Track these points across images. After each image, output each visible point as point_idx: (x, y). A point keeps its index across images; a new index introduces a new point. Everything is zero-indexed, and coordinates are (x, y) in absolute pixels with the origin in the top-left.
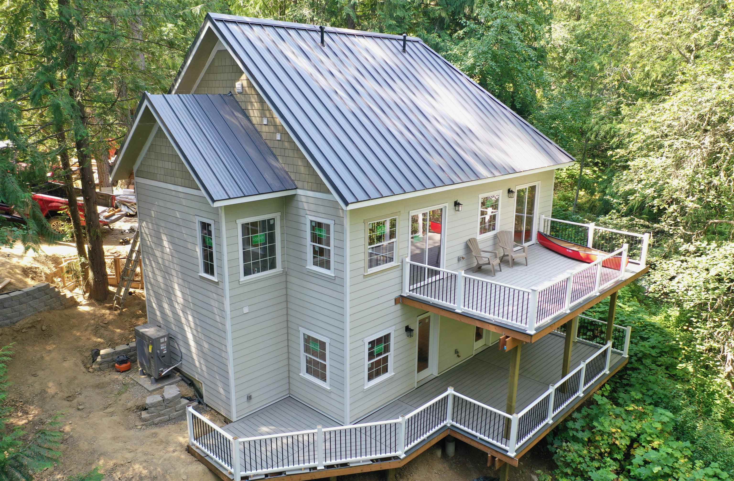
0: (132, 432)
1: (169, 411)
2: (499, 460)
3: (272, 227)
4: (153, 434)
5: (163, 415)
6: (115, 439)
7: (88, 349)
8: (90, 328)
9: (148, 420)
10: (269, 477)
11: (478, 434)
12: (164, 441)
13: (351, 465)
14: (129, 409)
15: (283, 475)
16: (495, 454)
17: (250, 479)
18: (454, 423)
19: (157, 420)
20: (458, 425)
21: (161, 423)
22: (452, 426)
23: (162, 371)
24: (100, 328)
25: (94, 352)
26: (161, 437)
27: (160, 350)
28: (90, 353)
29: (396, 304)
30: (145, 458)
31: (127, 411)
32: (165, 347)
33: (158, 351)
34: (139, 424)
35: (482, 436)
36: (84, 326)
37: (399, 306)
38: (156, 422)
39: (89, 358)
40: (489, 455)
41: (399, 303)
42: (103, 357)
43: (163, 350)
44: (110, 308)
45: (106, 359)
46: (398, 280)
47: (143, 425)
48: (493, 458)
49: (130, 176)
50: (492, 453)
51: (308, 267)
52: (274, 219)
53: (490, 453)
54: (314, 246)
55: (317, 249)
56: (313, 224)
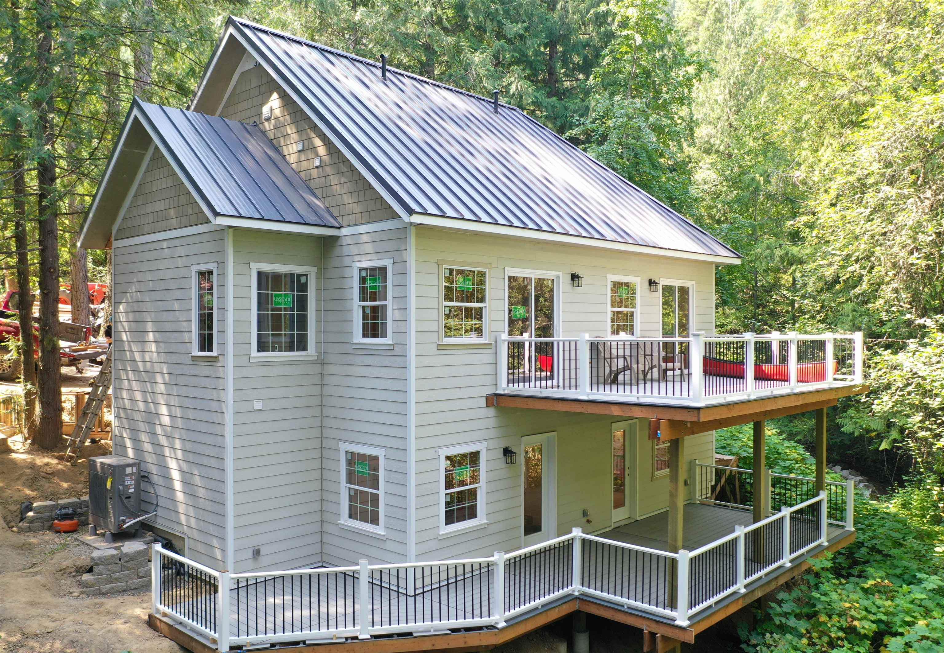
0: (63, 600)
1: (127, 576)
2: (663, 636)
3: (303, 287)
4: (96, 604)
5: (117, 580)
6: (33, 604)
7: (16, 501)
8: (24, 478)
9: (92, 586)
10: (277, 647)
11: (624, 600)
12: (112, 611)
13: (415, 635)
14: (63, 571)
15: (301, 645)
16: (654, 628)
17: (244, 649)
18: (586, 589)
19: (106, 587)
20: (592, 591)
21: (111, 594)
22: (584, 594)
23: (124, 522)
24: (40, 478)
25: (24, 506)
26: (108, 607)
27: (123, 485)
28: (19, 506)
29: (488, 405)
30: (77, 627)
31: (59, 574)
32: (133, 482)
33: (121, 487)
34: (76, 591)
35: (632, 602)
36: (16, 474)
37: (491, 412)
38: (104, 591)
39: (15, 514)
40: (646, 632)
41: (493, 405)
42: (38, 511)
43: (128, 487)
44: (61, 458)
45: (41, 515)
46: (489, 369)
47: (82, 593)
48: (653, 635)
49: (108, 244)
50: (649, 627)
51: (355, 341)
52: (306, 276)
53: (646, 628)
54: (364, 308)
55: (368, 311)
56: (364, 274)
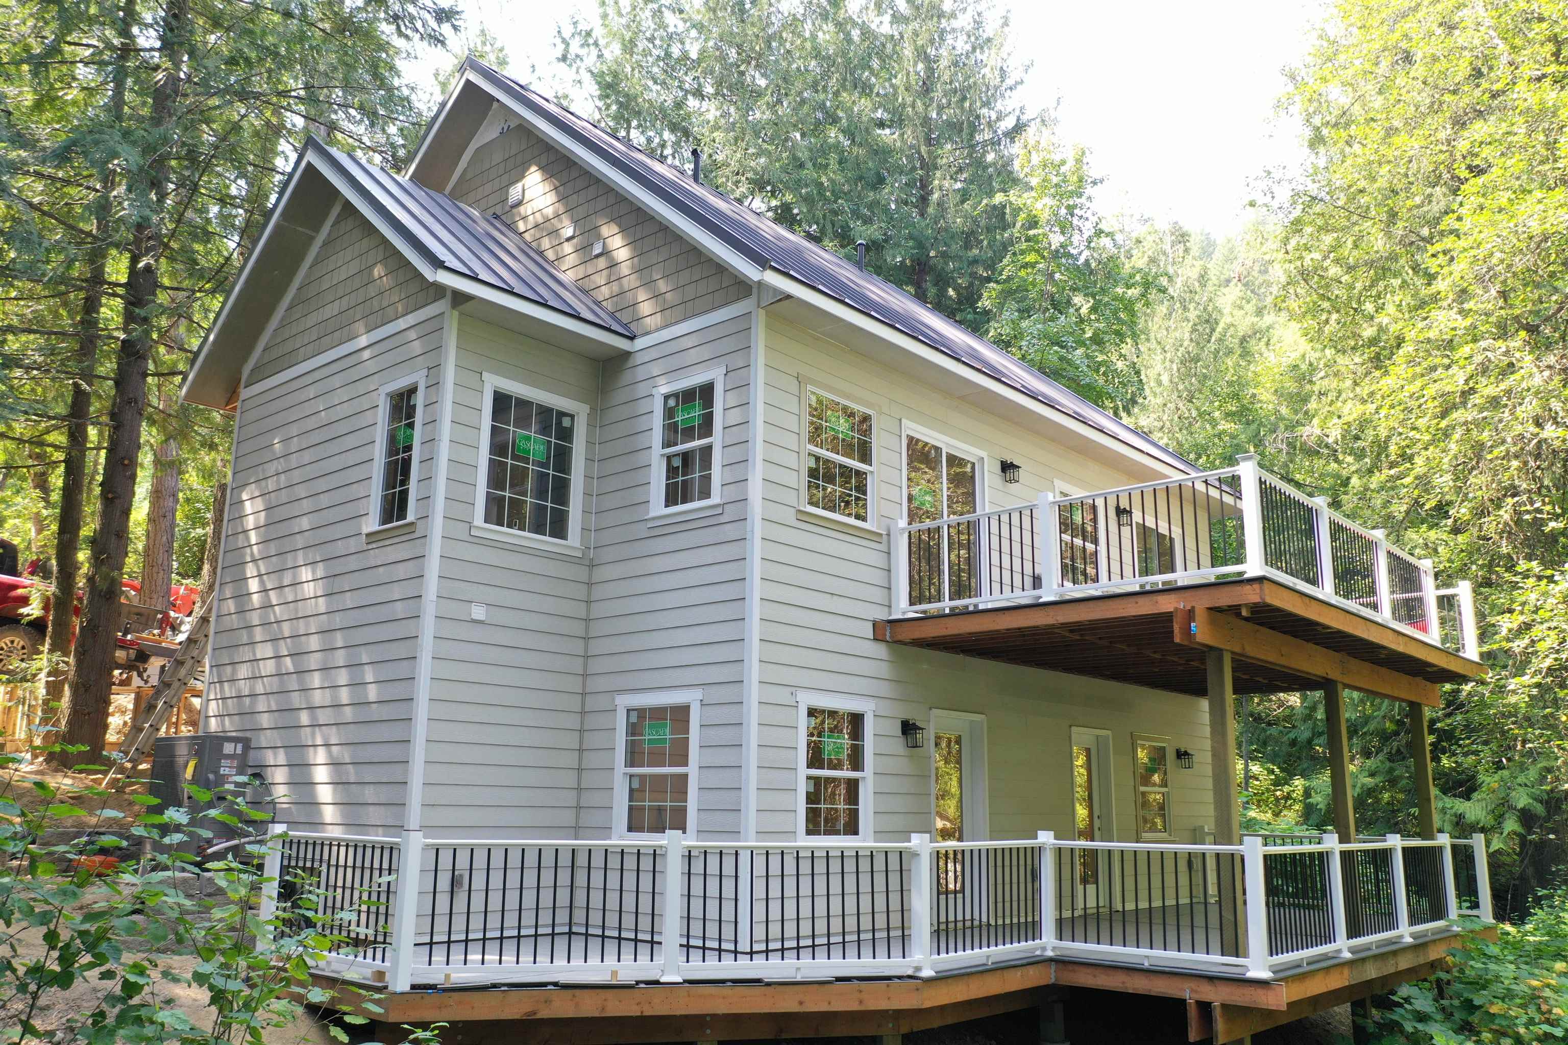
2: (1224, 1006)
3: (565, 434)
10: (504, 988)
11: (1144, 951)
13: (766, 981)
15: (550, 988)
16: (1206, 992)
18: (1067, 945)
20: (1079, 945)
22: (1063, 954)
23: (210, 843)
27: (216, 773)
29: (876, 640)
32: (234, 771)
33: (211, 776)
35: (1159, 953)
40: (1190, 1002)
41: (884, 640)
43: (224, 778)
46: (877, 577)
48: (1205, 1006)
49: (232, 395)
50: (1196, 992)
51: (652, 514)
52: (572, 417)
53: (1189, 993)
54: (669, 458)
55: (677, 462)
56: (672, 403)
